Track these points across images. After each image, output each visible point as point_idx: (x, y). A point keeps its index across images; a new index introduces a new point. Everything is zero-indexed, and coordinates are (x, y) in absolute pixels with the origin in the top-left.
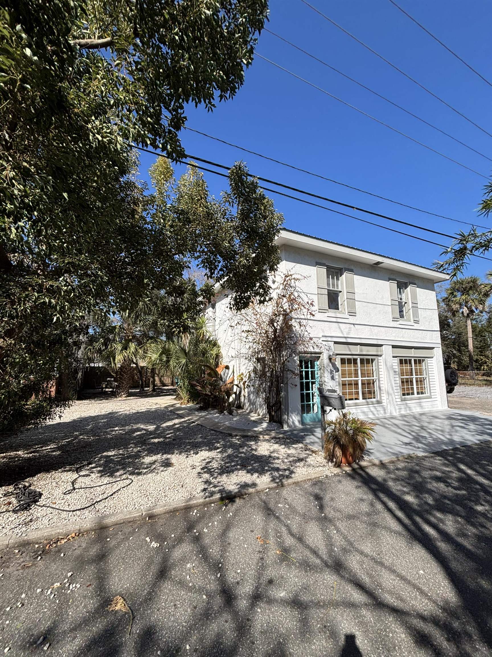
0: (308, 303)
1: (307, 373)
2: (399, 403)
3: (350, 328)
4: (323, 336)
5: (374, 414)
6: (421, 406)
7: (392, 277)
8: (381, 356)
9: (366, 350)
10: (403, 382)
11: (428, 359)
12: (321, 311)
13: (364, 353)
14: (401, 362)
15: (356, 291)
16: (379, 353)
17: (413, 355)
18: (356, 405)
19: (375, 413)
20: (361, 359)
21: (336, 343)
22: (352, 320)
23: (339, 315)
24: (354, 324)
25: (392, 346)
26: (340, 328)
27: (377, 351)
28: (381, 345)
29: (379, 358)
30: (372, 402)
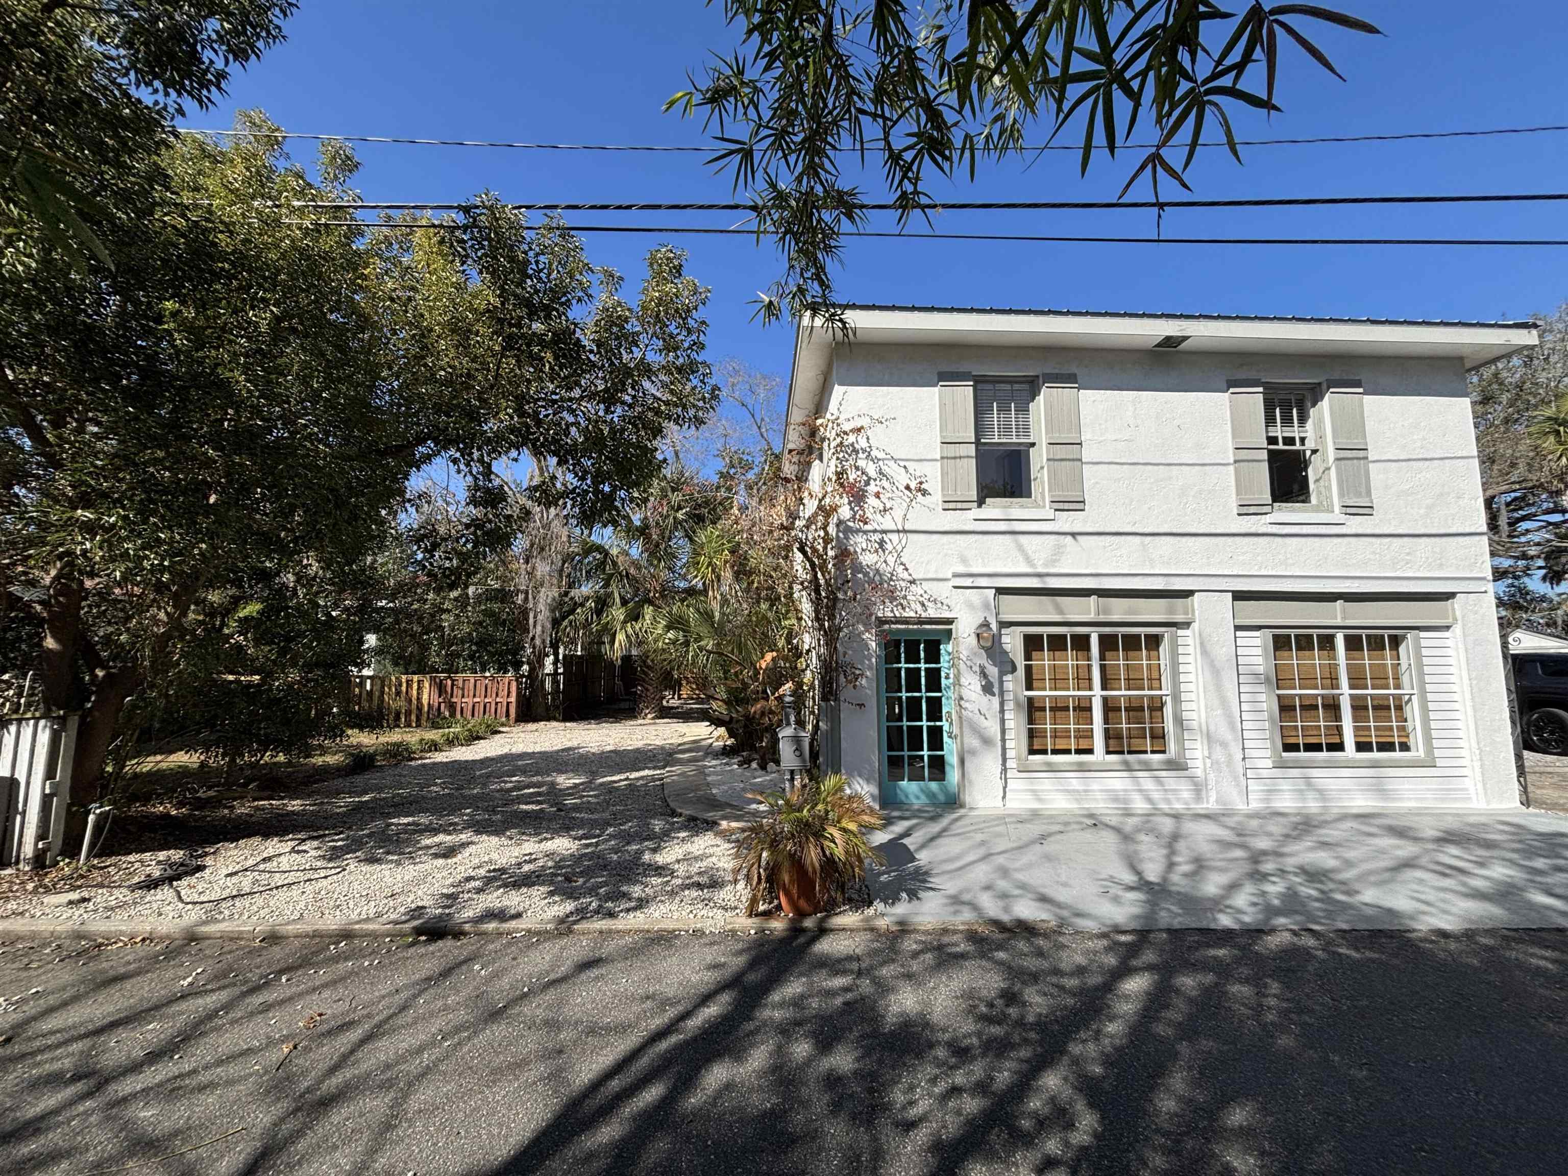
0: (908, 488)
1: (913, 675)
2: (1265, 773)
3: (1059, 547)
4: (956, 575)
5: (1149, 800)
6: (1381, 792)
7: (1242, 375)
8: (1187, 625)
9: (1119, 610)
10: (1286, 708)
11: (1423, 634)
12: (952, 505)
13: (1115, 618)
14: (1281, 643)
15: (1086, 436)
16: (1179, 618)
17: (1339, 622)
18: (1082, 768)
19: (1156, 796)
20: (1102, 638)
21: (1001, 591)
22: (1067, 521)
23: (1016, 513)
24: (1074, 535)
25: (1233, 592)
26: (1021, 548)
27: (1171, 611)
28: (1187, 594)
29: (1180, 632)
30: (1146, 763)
